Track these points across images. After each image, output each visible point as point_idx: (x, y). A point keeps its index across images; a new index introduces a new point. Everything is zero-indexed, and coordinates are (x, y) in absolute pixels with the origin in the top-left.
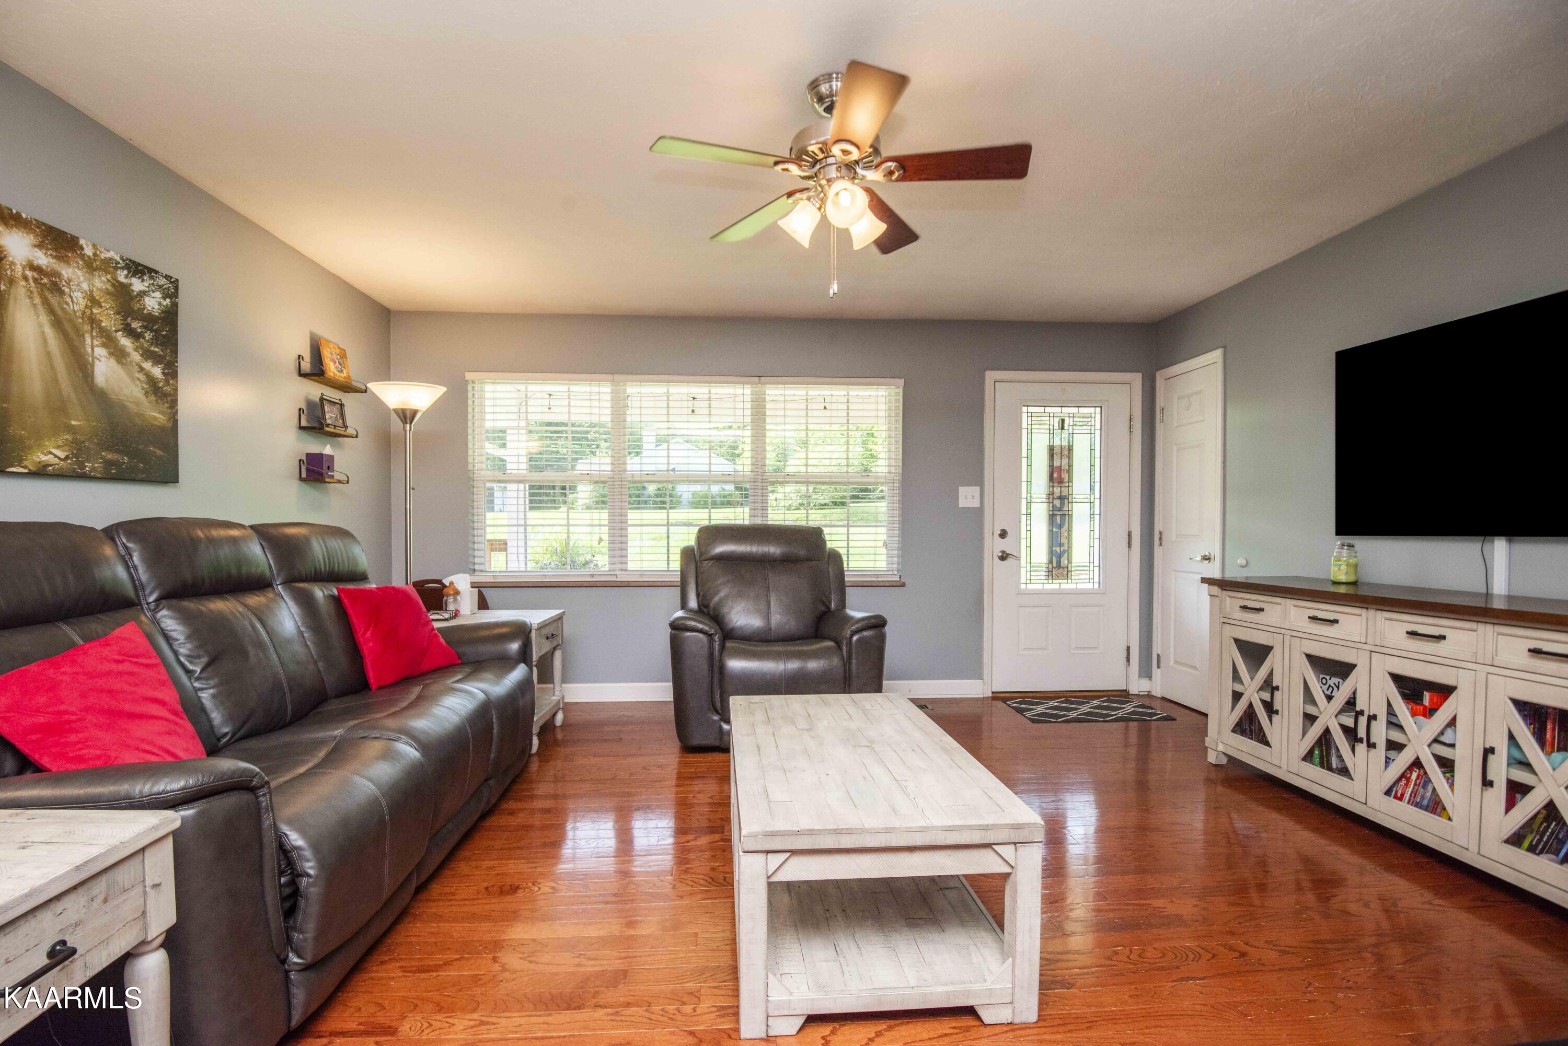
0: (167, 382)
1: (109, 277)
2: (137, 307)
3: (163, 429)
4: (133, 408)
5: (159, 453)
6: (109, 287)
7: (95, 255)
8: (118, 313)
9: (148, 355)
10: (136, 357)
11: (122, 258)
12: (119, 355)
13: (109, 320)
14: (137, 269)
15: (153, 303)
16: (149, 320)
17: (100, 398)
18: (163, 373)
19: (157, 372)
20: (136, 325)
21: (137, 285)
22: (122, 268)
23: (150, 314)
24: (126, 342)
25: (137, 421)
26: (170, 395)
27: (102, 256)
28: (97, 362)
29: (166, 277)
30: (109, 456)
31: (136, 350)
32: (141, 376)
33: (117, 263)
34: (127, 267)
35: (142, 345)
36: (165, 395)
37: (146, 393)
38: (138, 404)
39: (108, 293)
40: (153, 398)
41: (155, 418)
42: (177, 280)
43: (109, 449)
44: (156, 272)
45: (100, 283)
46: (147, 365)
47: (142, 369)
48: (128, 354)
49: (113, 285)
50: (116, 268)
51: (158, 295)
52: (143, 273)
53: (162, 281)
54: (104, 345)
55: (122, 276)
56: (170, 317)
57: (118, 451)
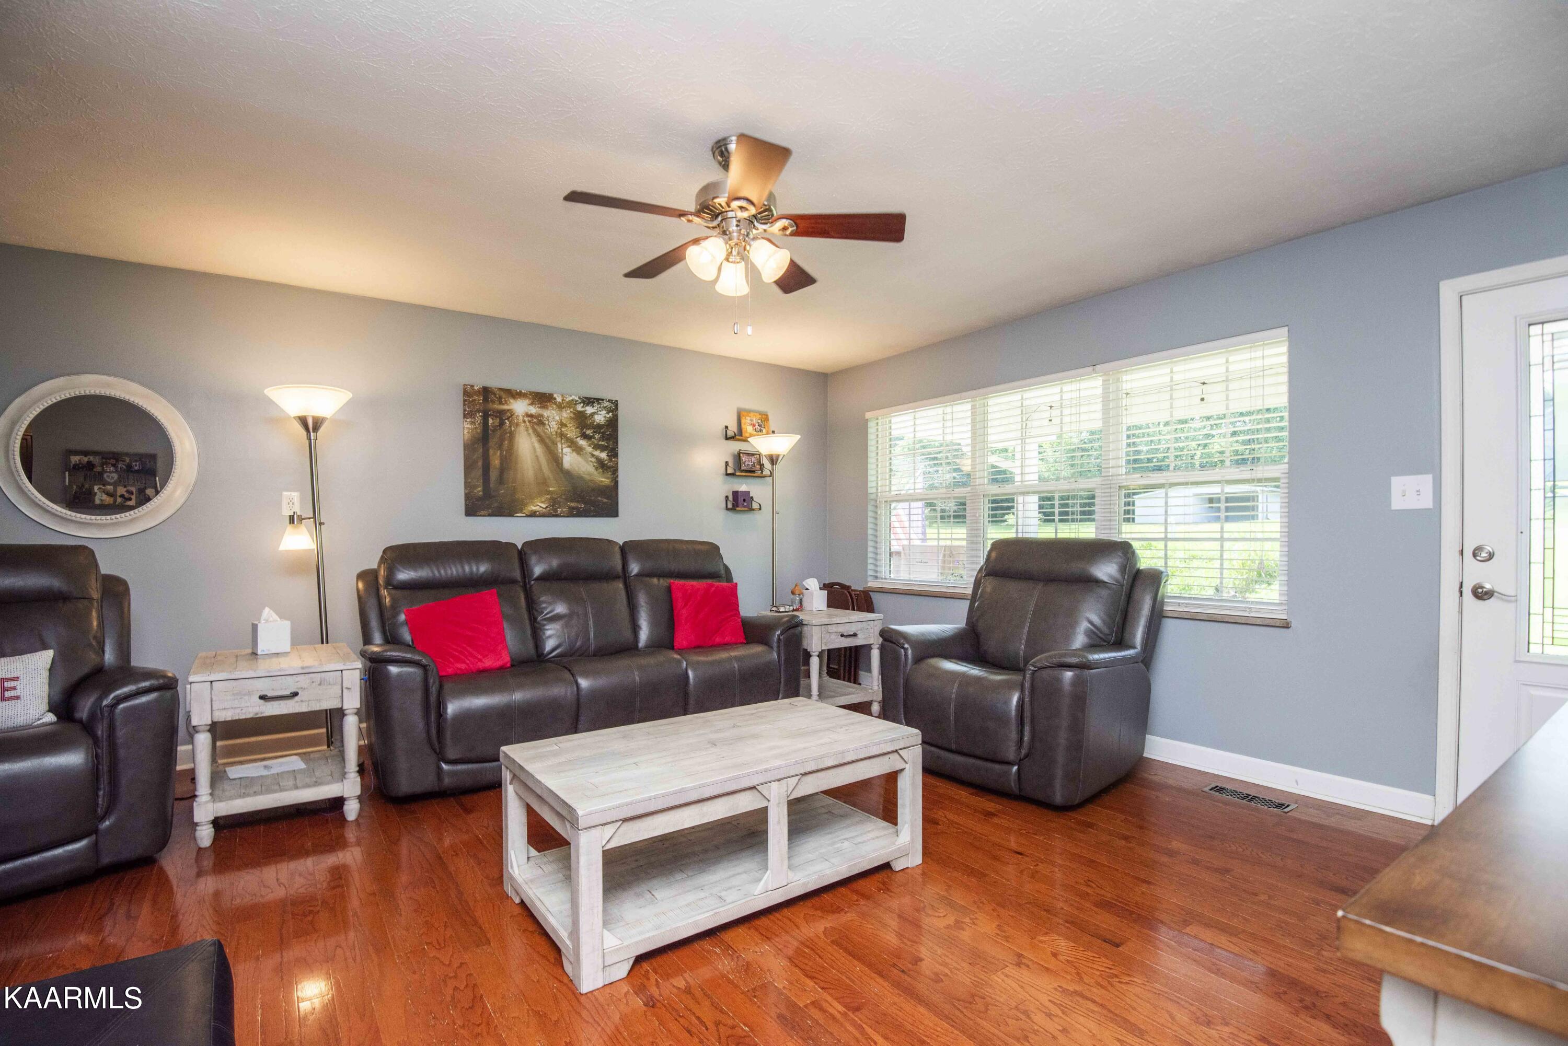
0: (610, 460)
1: (572, 410)
2: (589, 422)
3: (607, 487)
4: (587, 477)
5: (605, 500)
6: (572, 415)
7: (563, 400)
8: (577, 428)
9: (597, 447)
10: (590, 449)
11: (580, 398)
12: (578, 450)
13: (572, 432)
14: (589, 401)
15: (600, 418)
16: (598, 428)
17: (568, 474)
18: (608, 456)
19: (604, 455)
20: (589, 432)
21: (589, 410)
22: (580, 403)
23: (598, 424)
24: (582, 443)
25: (590, 484)
26: (613, 467)
27: (567, 400)
28: (565, 456)
29: (609, 401)
30: (573, 505)
31: (589, 446)
32: (593, 460)
33: (576, 401)
34: (583, 402)
35: (593, 442)
36: (609, 467)
37: (596, 469)
38: (590, 474)
39: (571, 418)
40: (601, 470)
41: (602, 482)
42: (617, 401)
43: (572, 501)
44: (602, 400)
45: (566, 414)
46: (597, 453)
47: (593, 455)
48: (585, 449)
49: (574, 414)
50: (576, 404)
51: (604, 412)
52: (593, 403)
53: (606, 404)
54: (569, 447)
55: (579, 408)
56: (613, 423)
57: (578, 502)
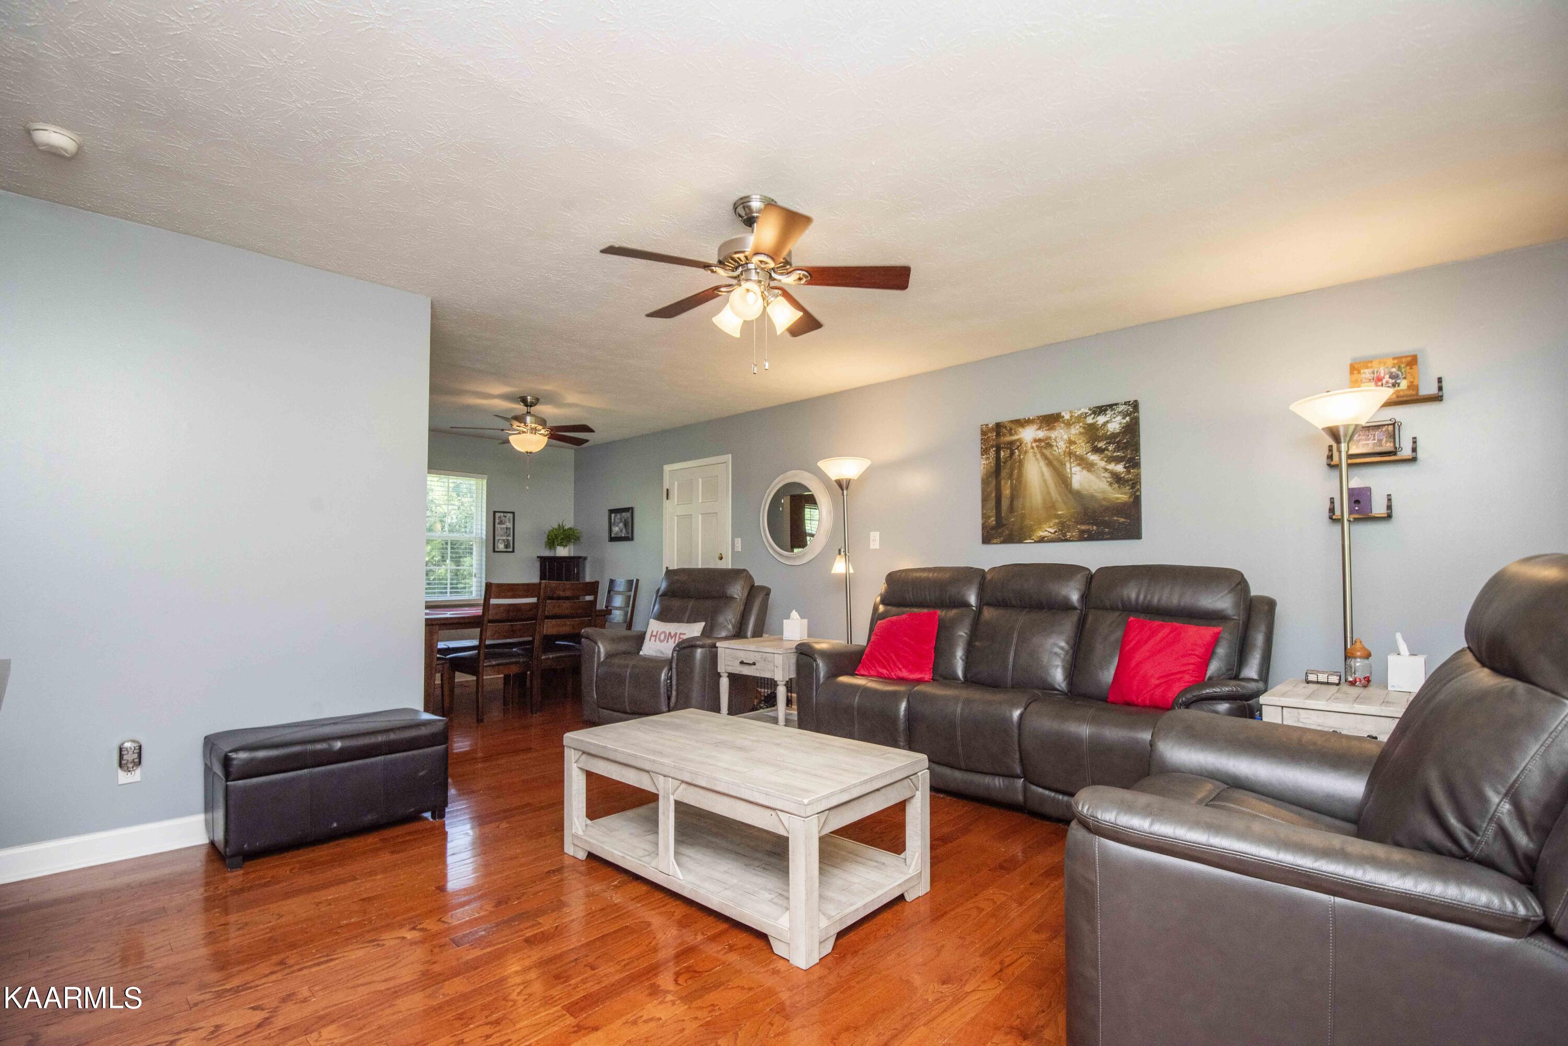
0: (1129, 472)
1: (1081, 424)
2: (1101, 433)
3: (1125, 504)
4: (1099, 496)
5: (1122, 520)
6: (1082, 430)
7: (1071, 417)
8: (1088, 442)
9: (1111, 460)
10: (1103, 464)
11: (1090, 409)
12: (1089, 466)
13: (1081, 448)
14: (1100, 410)
15: (1115, 424)
16: (1112, 438)
17: (1078, 495)
18: (1125, 467)
19: (1119, 468)
20: (1101, 445)
21: (1101, 419)
22: (1090, 415)
23: (1113, 433)
24: (1094, 458)
25: (1104, 503)
26: (1131, 480)
27: (1076, 415)
28: (1074, 476)
29: (1125, 403)
30: (1083, 527)
31: (1102, 459)
32: (1107, 475)
33: (1086, 413)
34: (1094, 413)
35: (1107, 455)
36: (1127, 481)
37: (1111, 484)
38: (1104, 492)
39: (1081, 433)
40: (1116, 485)
41: (1118, 499)
42: (1136, 401)
43: (1082, 523)
44: (1116, 404)
45: (1076, 430)
46: (1112, 466)
47: (1106, 470)
48: (1096, 464)
49: (1084, 428)
50: (1085, 417)
51: (1119, 418)
52: (1106, 410)
53: (1121, 408)
54: (1079, 465)
55: (1090, 420)
56: (1132, 430)
57: (1088, 524)
